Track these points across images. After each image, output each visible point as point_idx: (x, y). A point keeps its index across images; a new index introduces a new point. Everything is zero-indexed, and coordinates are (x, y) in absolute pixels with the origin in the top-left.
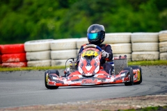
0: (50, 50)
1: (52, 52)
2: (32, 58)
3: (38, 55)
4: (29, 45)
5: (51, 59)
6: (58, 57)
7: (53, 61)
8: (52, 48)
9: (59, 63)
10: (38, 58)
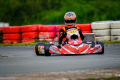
0: (111, 28)
1: (112, 30)
2: (97, 34)
3: (101, 32)
4: (94, 25)
5: (111, 35)
6: (116, 34)
7: (112, 37)
8: (112, 27)
9: (117, 39)
10: (101, 34)
